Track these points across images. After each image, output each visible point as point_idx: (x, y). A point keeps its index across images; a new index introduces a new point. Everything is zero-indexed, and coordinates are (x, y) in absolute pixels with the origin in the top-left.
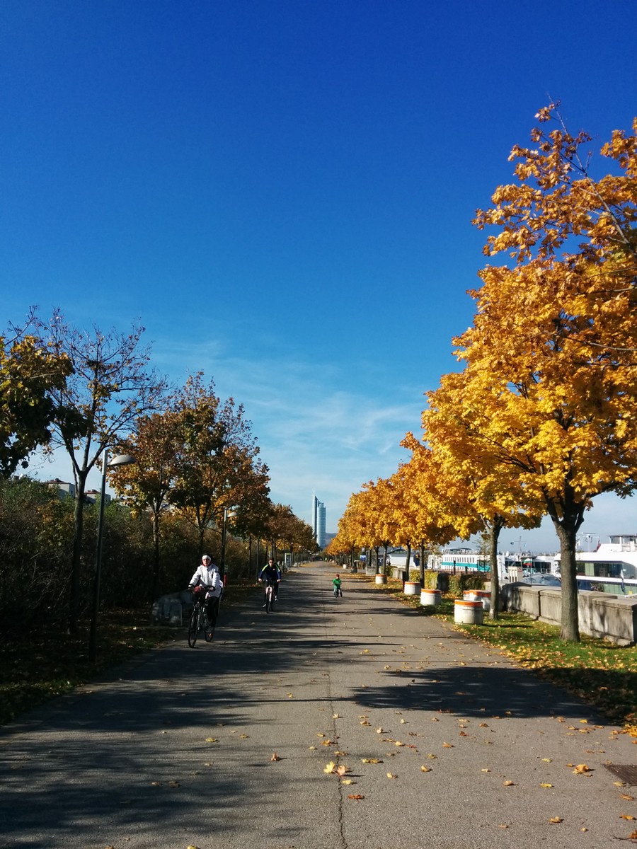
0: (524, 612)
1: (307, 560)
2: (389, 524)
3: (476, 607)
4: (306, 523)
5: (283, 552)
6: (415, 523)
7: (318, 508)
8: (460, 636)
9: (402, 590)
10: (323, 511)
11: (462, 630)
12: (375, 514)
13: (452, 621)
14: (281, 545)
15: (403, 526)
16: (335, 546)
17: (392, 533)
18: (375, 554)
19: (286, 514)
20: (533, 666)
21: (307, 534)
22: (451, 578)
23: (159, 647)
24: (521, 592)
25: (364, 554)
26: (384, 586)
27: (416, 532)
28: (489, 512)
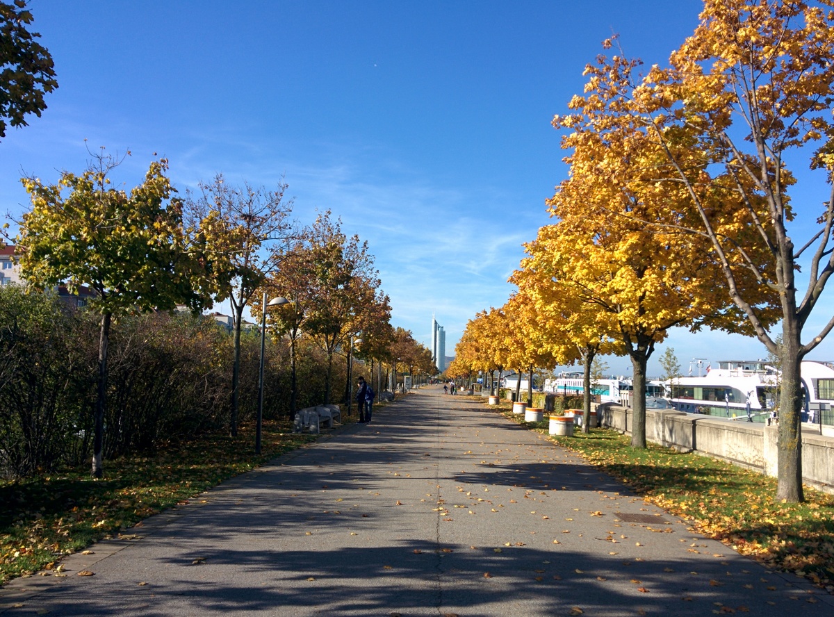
0: (614, 428)
1: (426, 382)
2: (501, 350)
3: (569, 423)
4: (425, 347)
5: (403, 375)
6: (524, 349)
7: (438, 332)
8: (551, 444)
9: (512, 410)
10: (443, 334)
11: (553, 440)
12: (488, 340)
13: (547, 433)
14: (401, 367)
15: (513, 352)
16: (452, 370)
17: (504, 359)
18: (491, 377)
19: (406, 339)
20: (599, 464)
21: (426, 357)
22: (557, 399)
23: (305, 447)
24: (612, 411)
25: (481, 377)
26: (496, 406)
27: (525, 358)
28: (582, 342)
